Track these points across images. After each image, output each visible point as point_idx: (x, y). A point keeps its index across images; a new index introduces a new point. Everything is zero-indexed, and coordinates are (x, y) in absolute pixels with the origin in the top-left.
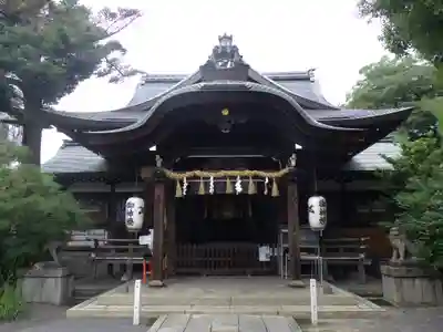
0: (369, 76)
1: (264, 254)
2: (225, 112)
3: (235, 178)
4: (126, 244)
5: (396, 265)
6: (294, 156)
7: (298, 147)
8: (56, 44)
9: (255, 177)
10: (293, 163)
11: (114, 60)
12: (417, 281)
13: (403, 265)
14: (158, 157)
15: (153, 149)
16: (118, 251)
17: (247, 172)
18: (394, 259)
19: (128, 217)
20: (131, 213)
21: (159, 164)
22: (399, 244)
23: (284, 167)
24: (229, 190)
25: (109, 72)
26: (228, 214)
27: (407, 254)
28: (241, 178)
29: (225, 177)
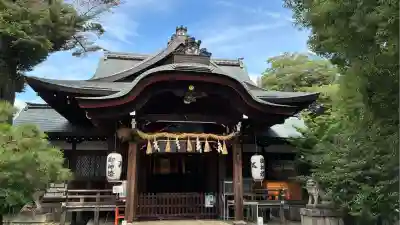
0: (274, 66)
1: (209, 201)
2: (191, 88)
3: (195, 139)
4: (95, 194)
5: (312, 208)
6: (240, 123)
7: (245, 117)
8: (46, 21)
9: (210, 139)
10: (239, 129)
11: (80, 37)
12: (327, 220)
13: (317, 207)
14: (134, 120)
15: (133, 113)
16: (86, 200)
17: (204, 135)
18: (310, 203)
19: (108, 170)
20: (112, 167)
21: (134, 126)
22: (314, 191)
23: (231, 132)
24: (190, 149)
25: (74, 46)
26: (165, 170)
27: (320, 199)
28: (200, 139)
29: (186, 139)
